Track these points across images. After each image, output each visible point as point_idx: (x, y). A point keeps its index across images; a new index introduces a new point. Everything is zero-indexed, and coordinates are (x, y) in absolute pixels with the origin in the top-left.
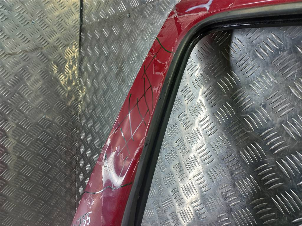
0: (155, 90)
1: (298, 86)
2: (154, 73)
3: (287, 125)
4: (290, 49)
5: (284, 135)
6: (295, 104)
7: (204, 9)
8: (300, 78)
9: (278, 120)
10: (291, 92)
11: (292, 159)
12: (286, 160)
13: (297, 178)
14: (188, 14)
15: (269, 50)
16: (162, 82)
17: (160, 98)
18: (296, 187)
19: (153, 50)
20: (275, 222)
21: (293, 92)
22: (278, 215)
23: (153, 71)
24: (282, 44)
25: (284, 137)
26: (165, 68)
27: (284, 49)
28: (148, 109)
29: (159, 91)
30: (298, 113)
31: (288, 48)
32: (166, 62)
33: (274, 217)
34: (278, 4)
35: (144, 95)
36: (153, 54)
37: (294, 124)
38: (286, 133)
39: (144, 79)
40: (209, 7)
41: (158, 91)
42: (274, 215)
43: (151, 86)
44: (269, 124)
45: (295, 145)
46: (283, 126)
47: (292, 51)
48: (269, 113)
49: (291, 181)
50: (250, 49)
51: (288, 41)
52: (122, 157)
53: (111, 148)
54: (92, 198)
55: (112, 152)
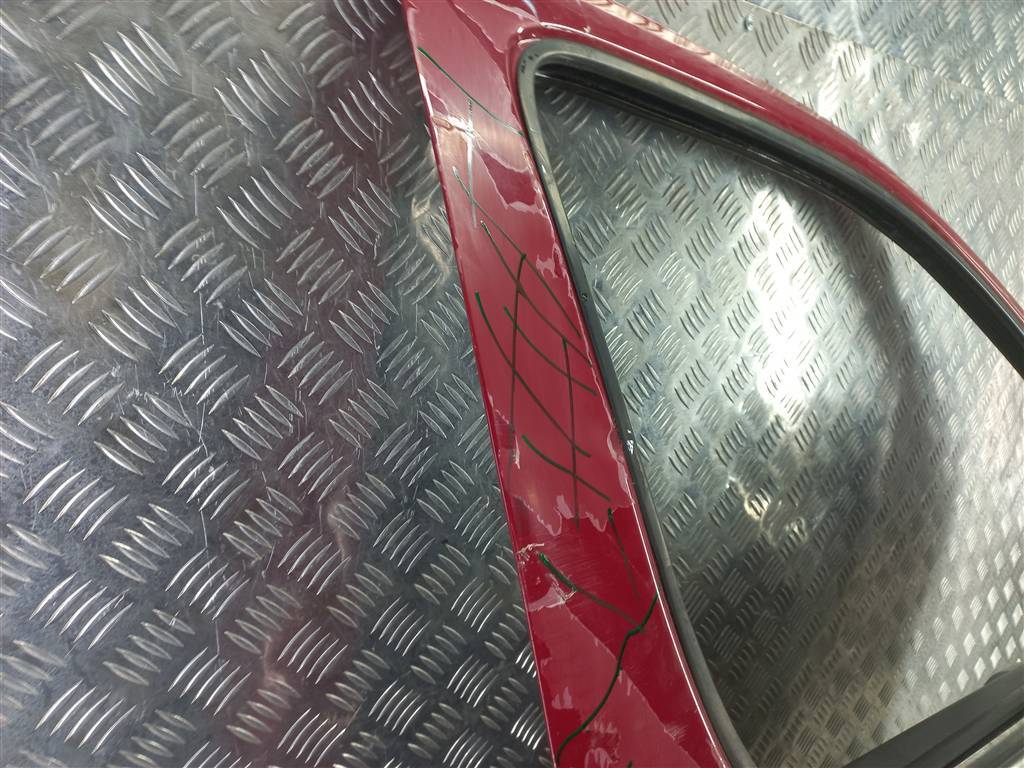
0: (547, 270)
2: (506, 205)
16: (556, 241)
29: (565, 272)
41: (556, 272)
43: (524, 256)
52: (596, 523)
53: (542, 521)
54: (606, 727)
55: (551, 532)
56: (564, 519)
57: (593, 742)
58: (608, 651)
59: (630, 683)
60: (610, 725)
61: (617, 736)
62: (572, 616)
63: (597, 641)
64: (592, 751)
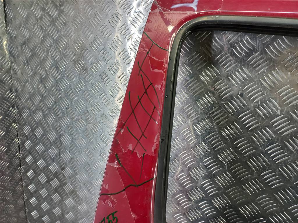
0: (158, 88)
1: (267, 79)
2: (151, 70)
3: (259, 108)
4: (261, 51)
5: (257, 116)
6: (265, 93)
7: (192, 9)
8: (268, 74)
9: (252, 105)
10: (262, 84)
11: (262, 132)
12: (258, 134)
13: (266, 145)
14: (174, 10)
15: (245, 50)
16: (164, 80)
17: (167, 96)
18: (264, 152)
19: (144, 46)
20: (249, 178)
21: (264, 84)
22: (251, 172)
23: (150, 68)
24: (255, 46)
25: (257, 118)
26: (164, 65)
27: (257, 50)
28: (154, 107)
29: (163, 89)
30: (267, 99)
31: (260, 50)
32: (164, 60)
33: (248, 174)
34: (260, 16)
35: (145, 92)
36: (145, 50)
37: (264, 108)
38: (259, 114)
39: (141, 76)
40: (196, 7)
41: (161, 89)
42: (248, 173)
43: (152, 84)
44: (246, 108)
45: (265, 122)
46: (256, 110)
47: (263, 52)
48: (245, 100)
49: (261, 148)
50: (229, 47)
51: (260, 45)
52: (138, 155)
53: (122, 147)
54: (114, 199)
55: (123, 151)
56: (129, 149)
57: (109, 199)
58: (123, 184)
59: (126, 195)
60: (115, 199)
61: (116, 203)
62: (117, 171)
63: (121, 180)
64: (108, 201)
